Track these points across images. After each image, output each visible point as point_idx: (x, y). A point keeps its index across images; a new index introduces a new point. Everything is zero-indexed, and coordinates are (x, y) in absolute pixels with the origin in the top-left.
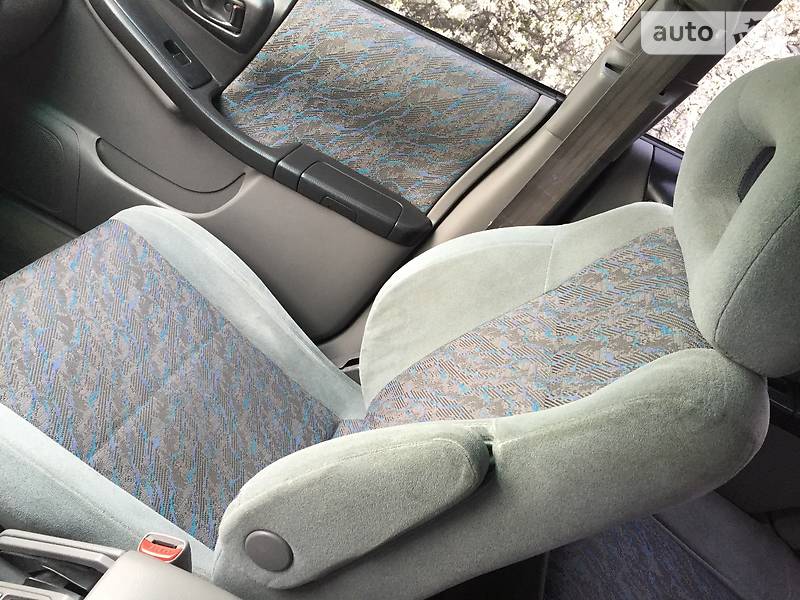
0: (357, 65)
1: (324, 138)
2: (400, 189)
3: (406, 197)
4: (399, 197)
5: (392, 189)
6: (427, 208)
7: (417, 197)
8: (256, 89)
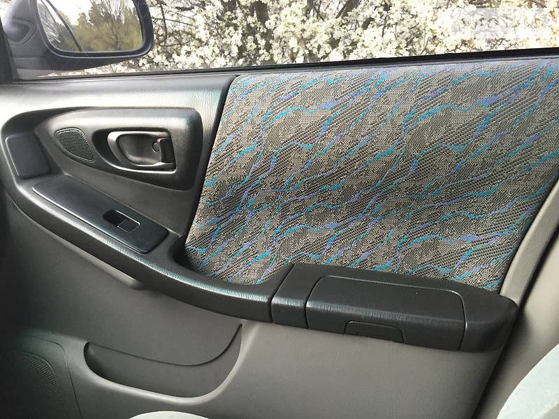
0: (324, 138)
1: (317, 247)
2: (443, 271)
3: (457, 279)
4: (445, 282)
5: (431, 275)
6: (496, 283)
7: (473, 274)
8: (219, 223)
